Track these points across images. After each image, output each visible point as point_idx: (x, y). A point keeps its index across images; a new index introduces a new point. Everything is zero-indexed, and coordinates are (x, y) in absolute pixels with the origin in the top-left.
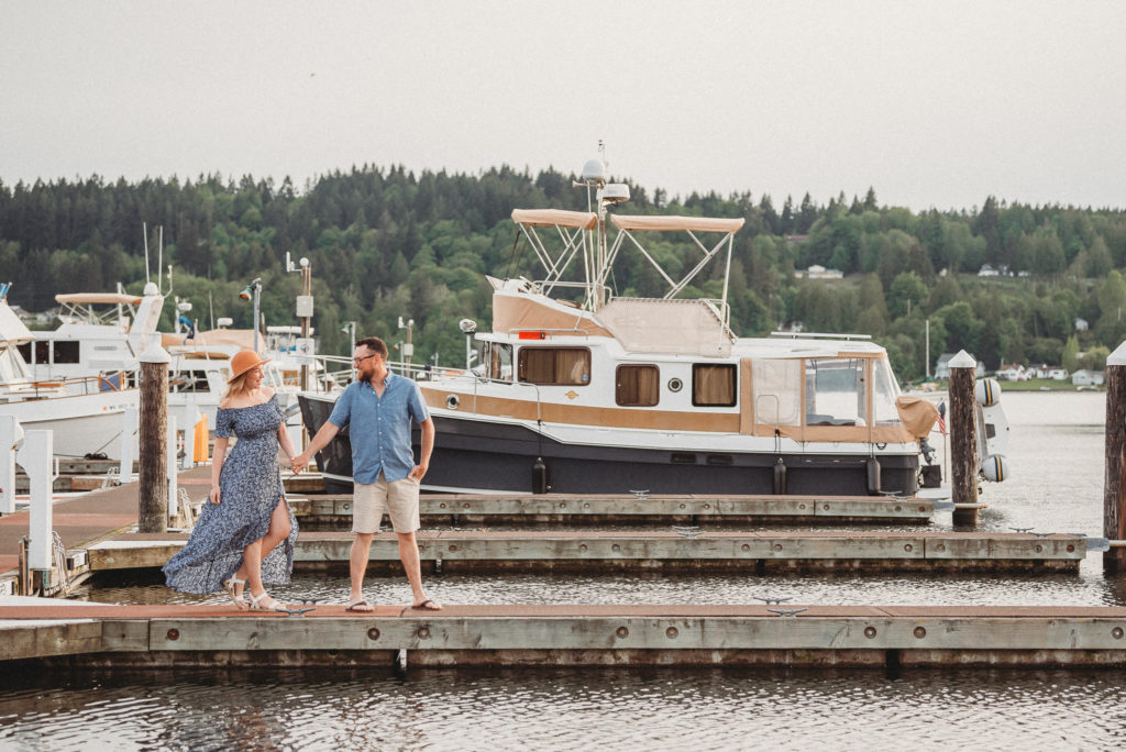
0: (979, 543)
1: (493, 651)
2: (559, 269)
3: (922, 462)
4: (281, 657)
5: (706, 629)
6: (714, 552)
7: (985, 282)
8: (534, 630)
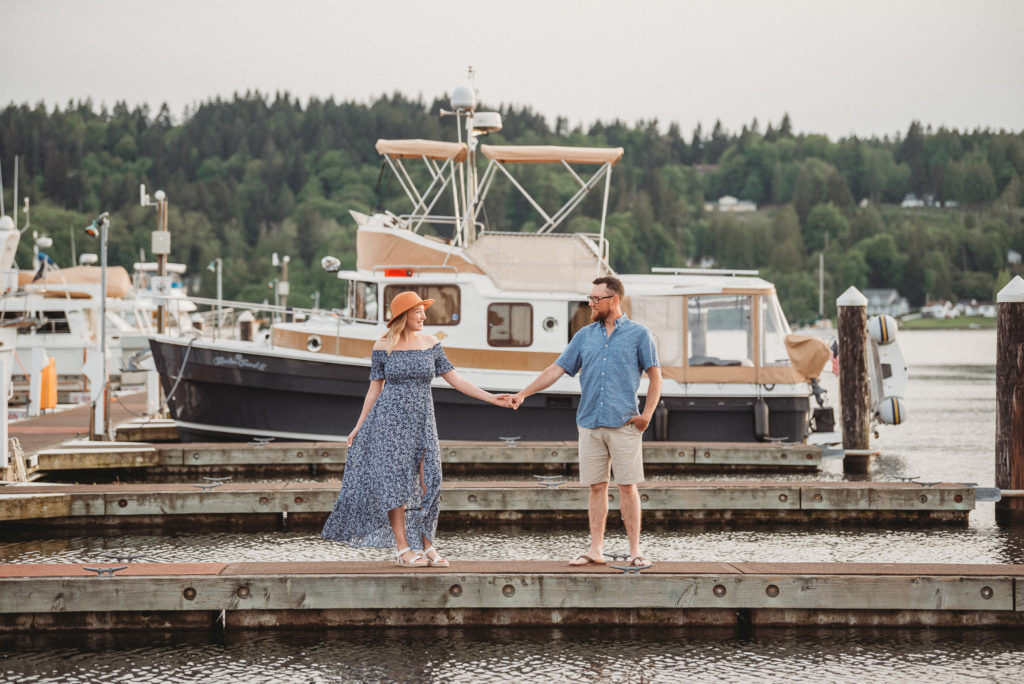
0: (859, 493)
1: (318, 612)
2: (427, 203)
3: (814, 404)
4: (89, 620)
5: (545, 588)
6: (576, 502)
7: (908, 213)
8: (361, 588)
